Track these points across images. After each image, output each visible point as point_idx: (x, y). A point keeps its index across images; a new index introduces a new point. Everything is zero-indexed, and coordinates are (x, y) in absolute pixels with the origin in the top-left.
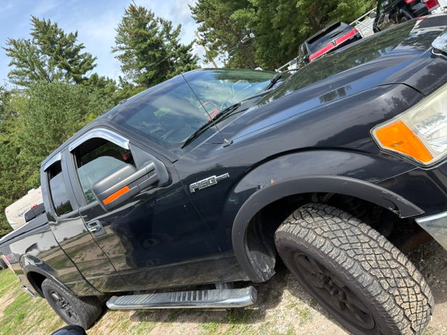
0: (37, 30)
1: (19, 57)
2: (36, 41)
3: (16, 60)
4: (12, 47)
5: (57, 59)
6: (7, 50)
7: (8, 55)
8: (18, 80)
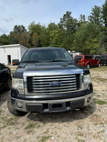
0: (105, 4)
1: (94, 12)
2: (102, 8)
3: (93, 13)
4: (95, 8)
5: (104, 16)
6: (93, 9)
7: (92, 10)
8: (90, 19)
